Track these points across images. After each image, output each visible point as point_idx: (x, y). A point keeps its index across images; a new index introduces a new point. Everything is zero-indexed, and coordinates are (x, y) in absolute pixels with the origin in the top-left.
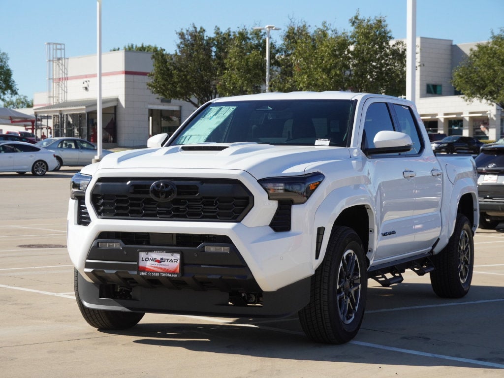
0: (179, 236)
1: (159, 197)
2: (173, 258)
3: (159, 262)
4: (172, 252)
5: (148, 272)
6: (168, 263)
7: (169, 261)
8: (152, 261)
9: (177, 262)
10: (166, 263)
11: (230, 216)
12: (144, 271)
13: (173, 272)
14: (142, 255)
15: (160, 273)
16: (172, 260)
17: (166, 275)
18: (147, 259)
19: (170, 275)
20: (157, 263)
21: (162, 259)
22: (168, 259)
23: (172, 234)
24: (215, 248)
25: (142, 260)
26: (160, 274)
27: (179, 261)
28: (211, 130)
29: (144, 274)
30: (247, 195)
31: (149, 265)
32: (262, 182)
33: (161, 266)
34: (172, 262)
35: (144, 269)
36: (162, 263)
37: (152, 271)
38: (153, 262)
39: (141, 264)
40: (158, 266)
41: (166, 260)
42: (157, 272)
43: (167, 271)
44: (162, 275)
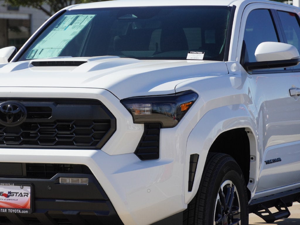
0: (29, 166)
1: (6, 121)
2: (23, 191)
3: (7, 196)
4: (22, 184)
6: (17, 198)
7: (18, 195)
9: (27, 196)
10: (14, 197)
11: (89, 143)
13: (23, 208)
15: (7, 209)
16: (21, 193)
17: (15, 211)
19: (20, 212)
20: (4, 197)
21: (10, 193)
22: (17, 193)
23: (21, 164)
24: (72, 180)
26: (8, 211)
27: (29, 195)
28: (66, 42)
30: (108, 117)
32: (125, 102)
33: (8, 201)
34: (22, 196)
36: (10, 198)
40: (6, 201)
41: (15, 194)
42: (4, 208)
43: (16, 207)
44: (11, 211)
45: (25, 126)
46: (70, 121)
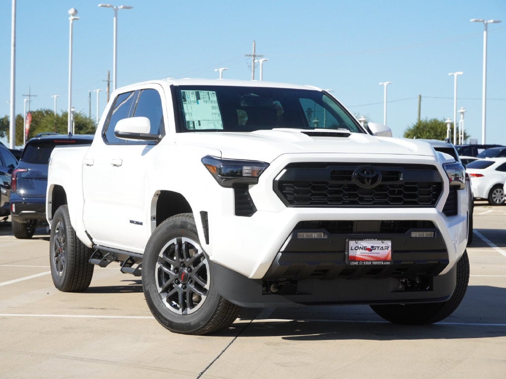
0: (383, 223)
2: (384, 245)
3: (370, 250)
4: (382, 238)
5: (359, 261)
6: (379, 251)
7: (379, 248)
8: (362, 249)
9: (388, 249)
10: (376, 251)
11: (429, 202)
12: (355, 261)
13: (385, 260)
14: (352, 244)
15: (372, 261)
16: (382, 247)
17: (379, 263)
18: (357, 248)
19: (382, 263)
20: (367, 251)
21: (372, 247)
22: (378, 247)
23: (379, 221)
24: (419, 234)
25: (351, 249)
26: (372, 263)
27: (390, 249)
29: (355, 263)
30: (441, 181)
31: (359, 254)
33: (371, 255)
34: (383, 249)
35: (354, 259)
36: (373, 251)
37: (364, 260)
38: (364, 251)
39: (351, 253)
40: (369, 254)
41: (377, 248)
42: (369, 261)
43: (379, 260)
44: (375, 263)
45: (380, 188)
46: (415, 183)
